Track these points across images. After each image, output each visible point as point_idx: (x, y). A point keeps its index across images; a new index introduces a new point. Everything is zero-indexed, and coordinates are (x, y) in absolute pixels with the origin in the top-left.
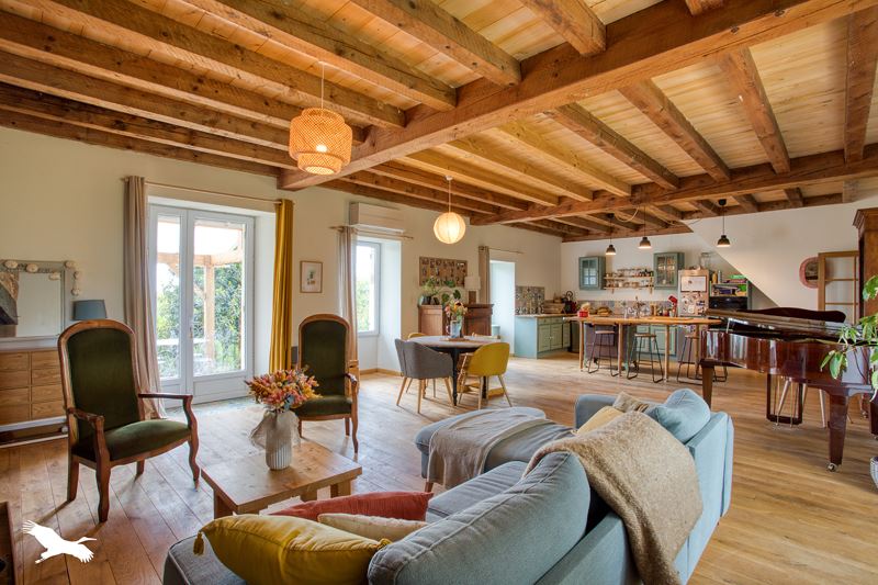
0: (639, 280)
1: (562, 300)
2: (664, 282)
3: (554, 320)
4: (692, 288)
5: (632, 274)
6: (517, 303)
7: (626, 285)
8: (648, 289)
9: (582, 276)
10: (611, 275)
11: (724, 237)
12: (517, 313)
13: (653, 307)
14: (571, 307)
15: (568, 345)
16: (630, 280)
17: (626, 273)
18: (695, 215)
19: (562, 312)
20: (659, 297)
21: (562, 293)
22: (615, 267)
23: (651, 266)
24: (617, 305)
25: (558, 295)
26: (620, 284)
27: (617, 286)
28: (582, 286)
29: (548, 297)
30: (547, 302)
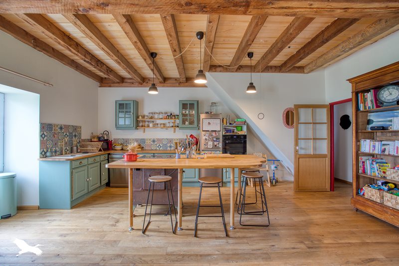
0: (166, 121)
1: (99, 139)
2: (187, 123)
3: (91, 160)
4: (210, 128)
5: (161, 117)
6: (42, 143)
7: (155, 126)
8: (173, 129)
9: (117, 118)
10: (143, 117)
11: (251, 84)
12: (44, 155)
13: (176, 143)
14: (108, 146)
15: (107, 181)
16: (159, 122)
17: (156, 116)
18: (219, 69)
19: (100, 150)
20: (181, 135)
21: (99, 133)
22: (146, 110)
23: (176, 110)
24: (148, 142)
25: (95, 134)
26: (151, 125)
27: (148, 126)
28: (118, 127)
29: (85, 135)
30: (84, 140)
